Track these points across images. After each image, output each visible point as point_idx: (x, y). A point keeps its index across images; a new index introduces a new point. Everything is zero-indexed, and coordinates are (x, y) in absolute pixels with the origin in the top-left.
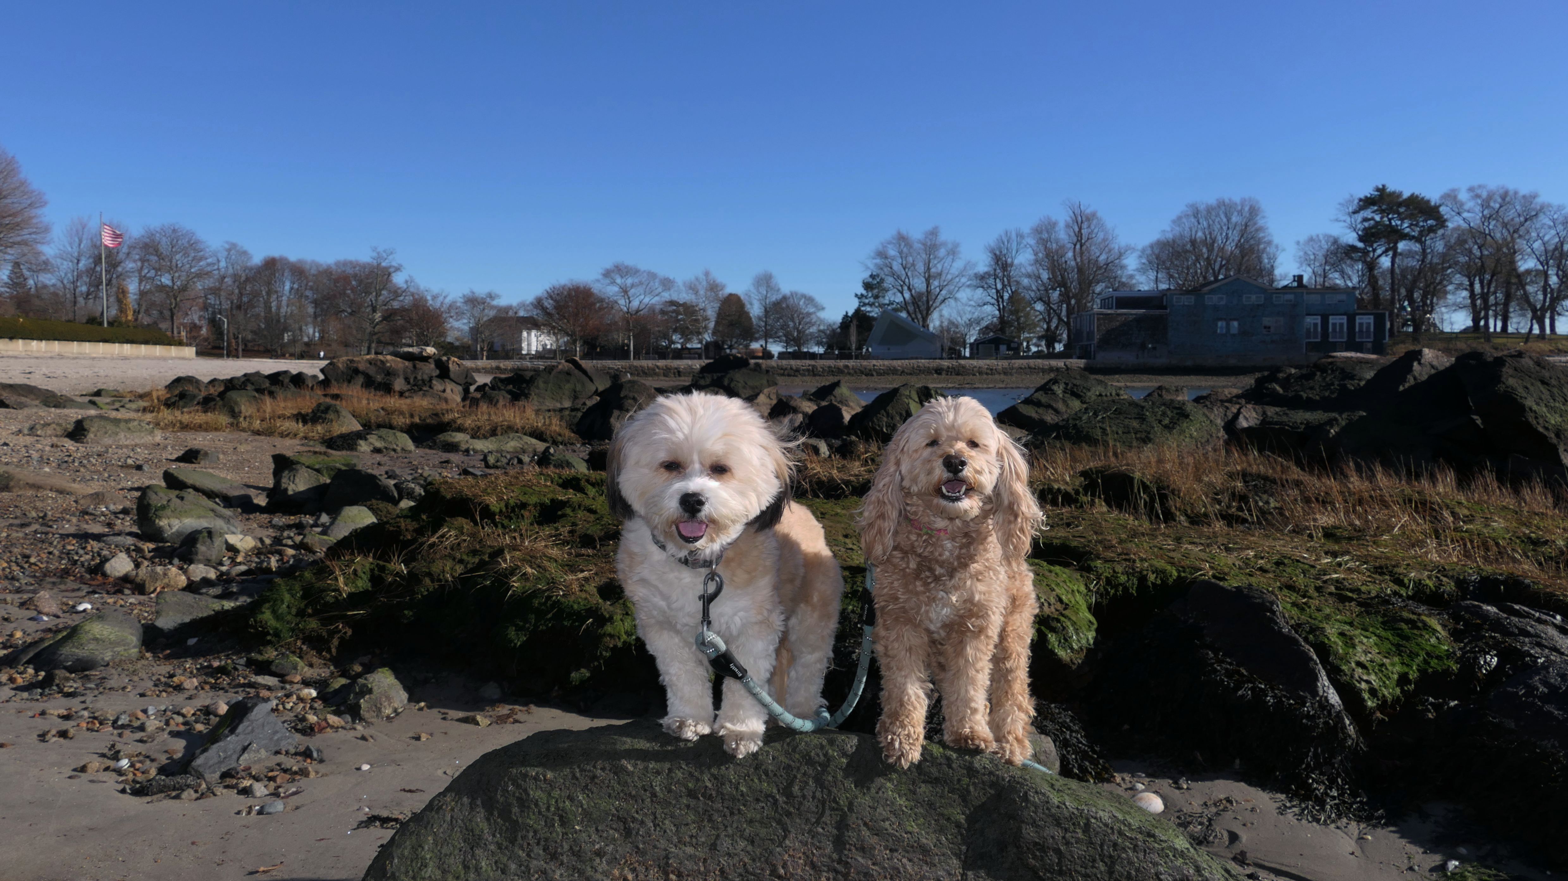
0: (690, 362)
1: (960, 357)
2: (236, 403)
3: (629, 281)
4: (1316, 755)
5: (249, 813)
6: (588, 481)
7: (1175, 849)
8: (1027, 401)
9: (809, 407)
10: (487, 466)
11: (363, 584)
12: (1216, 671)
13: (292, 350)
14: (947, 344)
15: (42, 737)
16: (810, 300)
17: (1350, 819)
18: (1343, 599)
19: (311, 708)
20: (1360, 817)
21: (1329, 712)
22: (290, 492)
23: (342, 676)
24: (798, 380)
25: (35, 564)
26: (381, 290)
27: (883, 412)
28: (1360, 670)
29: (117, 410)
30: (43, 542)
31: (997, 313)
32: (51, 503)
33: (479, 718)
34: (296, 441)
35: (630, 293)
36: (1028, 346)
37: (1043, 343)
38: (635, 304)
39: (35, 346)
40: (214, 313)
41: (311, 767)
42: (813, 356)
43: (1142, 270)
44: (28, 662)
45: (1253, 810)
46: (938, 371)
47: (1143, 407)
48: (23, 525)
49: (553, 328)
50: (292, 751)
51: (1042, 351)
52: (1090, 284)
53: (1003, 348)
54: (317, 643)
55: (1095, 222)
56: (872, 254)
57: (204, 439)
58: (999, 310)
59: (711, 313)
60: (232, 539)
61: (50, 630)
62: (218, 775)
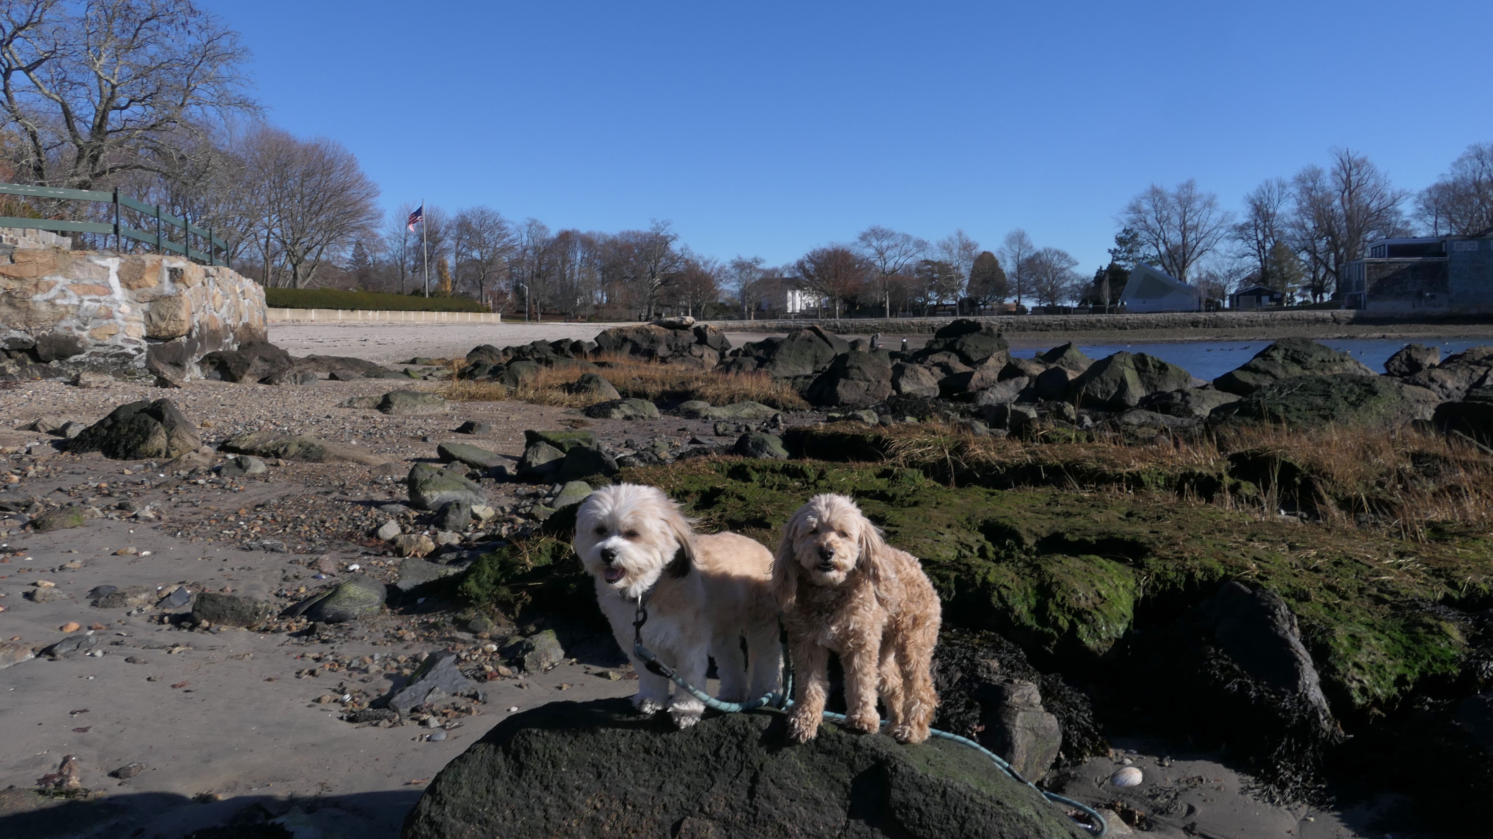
0: (943, 319)
1: (1218, 308)
2: (519, 372)
3: (885, 244)
4: (1289, 745)
5: (421, 740)
6: (753, 467)
7: (1019, 815)
8: (1245, 368)
9: (1037, 370)
10: (717, 434)
11: (546, 560)
12: (1211, 666)
13: (582, 313)
14: (1205, 296)
15: (298, 674)
16: (1063, 256)
17: (1304, 802)
18: (1378, 600)
19: (491, 660)
20: (1314, 801)
21: (1305, 708)
22: (534, 465)
23: (519, 634)
24: (1050, 335)
25: (328, 528)
26: (659, 257)
27: (1097, 378)
28: (1356, 670)
29: (425, 378)
30: (338, 508)
31: (1259, 263)
32: (352, 473)
33: (611, 674)
34: (562, 409)
35: (886, 255)
36: (1292, 297)
37: (1309, 293)
38: (891, 264)
39: (372, 316)
40: (517, 281)
41: (474, 706)
42: (1067, 311)
43: (1419, 216)
44: (304, 613)
45: (1219, 788)
46: (1195, 324)
47: (1330, 384)
48: (327, 493)
49: (814, 289)
50: (466, 693)
51: (1307, 302)
52: (1359, 232)
53: (1265, 299)
54: (506, 606)
55: (1365, 168)
56: (1126, 210)
57: (485, 408)
58: (1261, 261)
59: (965, 270)
60: (477, 509)
61: (325, 587)
62: (409, 709)
